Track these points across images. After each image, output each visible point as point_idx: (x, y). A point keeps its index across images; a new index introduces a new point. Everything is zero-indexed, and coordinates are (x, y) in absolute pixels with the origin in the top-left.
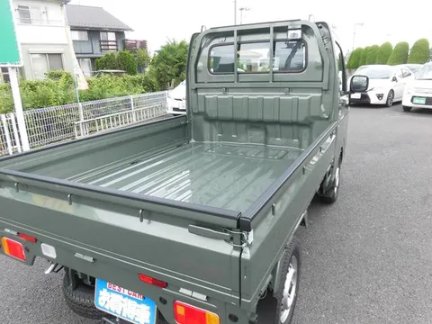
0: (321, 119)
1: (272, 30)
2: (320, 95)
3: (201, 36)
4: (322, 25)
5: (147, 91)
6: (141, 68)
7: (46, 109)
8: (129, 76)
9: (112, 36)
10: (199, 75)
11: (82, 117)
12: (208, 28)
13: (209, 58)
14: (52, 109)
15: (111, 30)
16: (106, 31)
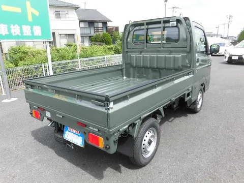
0: (187, 67)
1: (162, 22)
2: (186, 54)
3: (129, 26)
4: (186, 19)
5: (115, 53)
6: (114, 41)
7: (64, 62)
8: (107, 46)
9: (100, 25)
10: (128, 45)
11: (80, 66)
12: (132, 22)
13: (133, 35)
14: (67, 61)
15: (100, 22)
16: (98, 22)
